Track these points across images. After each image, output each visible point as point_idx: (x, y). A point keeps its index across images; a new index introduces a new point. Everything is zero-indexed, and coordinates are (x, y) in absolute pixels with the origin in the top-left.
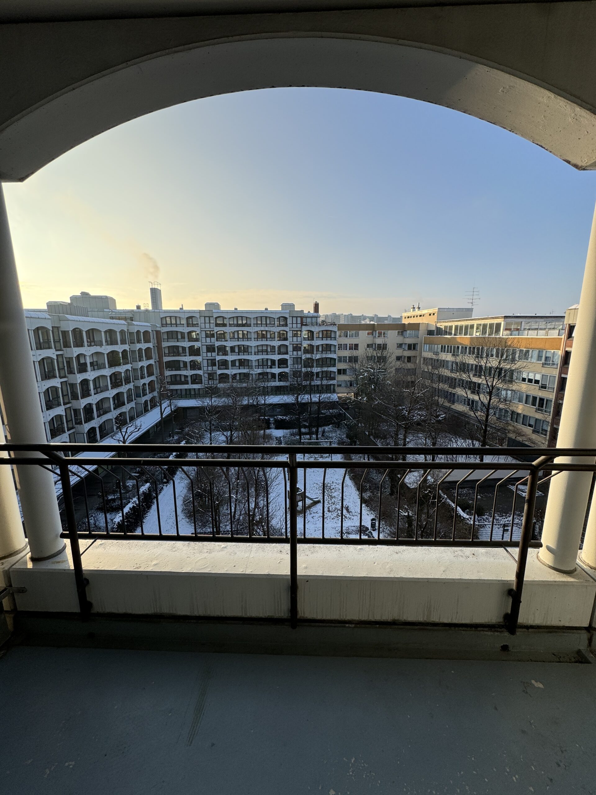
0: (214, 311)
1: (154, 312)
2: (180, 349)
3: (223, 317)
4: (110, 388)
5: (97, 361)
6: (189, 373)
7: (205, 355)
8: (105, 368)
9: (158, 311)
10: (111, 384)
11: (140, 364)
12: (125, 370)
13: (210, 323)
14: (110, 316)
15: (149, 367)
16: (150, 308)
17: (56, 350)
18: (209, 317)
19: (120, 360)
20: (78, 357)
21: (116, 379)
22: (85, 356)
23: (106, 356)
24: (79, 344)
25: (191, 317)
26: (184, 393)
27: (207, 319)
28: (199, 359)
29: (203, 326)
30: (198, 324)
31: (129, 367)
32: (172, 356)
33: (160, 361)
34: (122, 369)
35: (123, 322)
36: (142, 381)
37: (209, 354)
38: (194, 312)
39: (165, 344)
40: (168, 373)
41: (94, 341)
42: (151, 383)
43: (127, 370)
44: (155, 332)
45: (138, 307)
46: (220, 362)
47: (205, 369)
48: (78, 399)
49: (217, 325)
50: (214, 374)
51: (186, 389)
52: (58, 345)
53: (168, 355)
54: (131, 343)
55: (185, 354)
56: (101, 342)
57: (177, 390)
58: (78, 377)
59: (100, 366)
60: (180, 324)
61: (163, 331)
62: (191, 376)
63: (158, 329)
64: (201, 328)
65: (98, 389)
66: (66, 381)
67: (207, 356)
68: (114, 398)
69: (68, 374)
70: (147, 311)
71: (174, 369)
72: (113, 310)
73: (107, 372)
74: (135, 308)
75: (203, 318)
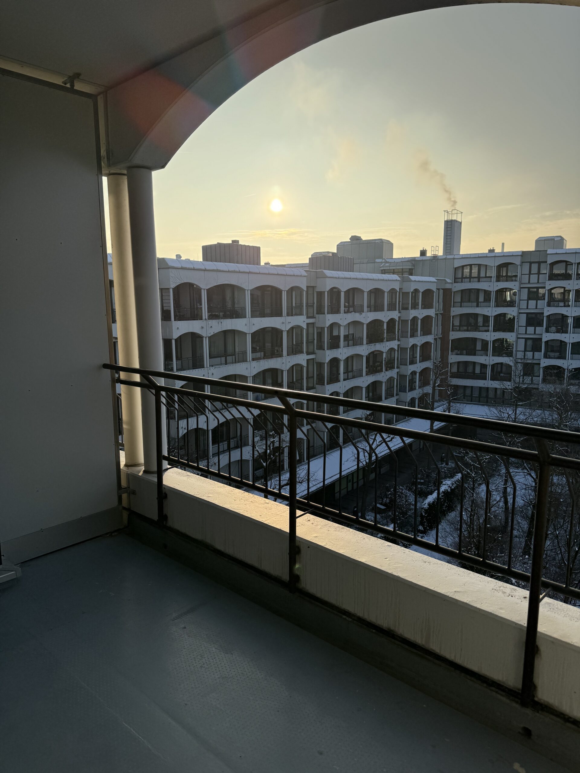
0: (549, 251)
1: (446, 259)
2: (480, 320)
3: (566, 262)
4: (364, 373)
5: (353, 334)
6: (490, 360)
7: (522, 330)
8: (362, 344)
9: (452, 257)
10: (366, 368)
11: (412, 341)
12: (387, 349)
13: (539, 273)
14: (382, 269)
15: (426, 346)
16: (440, 253)
17: (308, 317)
18: (539, 263)
19: (383, 333)
20: (332, 326)
21: (375, 362)
22: (339, 326)
23: (365, 326)
24: (335, 310)
25: (506, 265)
26: (476, 394)
27: (535, 267)
28: (510, 337)
29: (525, 279)
30: (516, 276)
31: (394, 344)
32: (465, 331)
33: (444, 338)
34: (384, 347)
35: (395, 277)
36: (412, 368)
37: (531, 329)
38: (512, 255)
39: (456, 311)
40: (453, 358)
41: (353, 306)
42: (425, 372)
43: (392, 349)
44: (441, 291)
45: (423, 253)
46: (550, 343)
47: (520, 355)
48: (323, 384)
49: (553, 277)
50: (536, 367)
51: (480, 388)
52: (310, 310)
53: (458, 328)
54: (403, 309)
55: (486, 328)
56: (362, 306)
57: (465, 387)
58: (327, 355)
59: (356, 342)
60: (486, 277)
61: (454, 290)
62: (493, 366)
63: (448, 286)
64: (521, 283)
65: (351, 374)
66: (313, 359)
67: (526, 333)
68: (368, 388)
69: (317, 349)
70: (435, 257)
71: (465, 351)
72: (388, 260)
73: (364, 350)
74: (418, 255)
75: (526, 267)
